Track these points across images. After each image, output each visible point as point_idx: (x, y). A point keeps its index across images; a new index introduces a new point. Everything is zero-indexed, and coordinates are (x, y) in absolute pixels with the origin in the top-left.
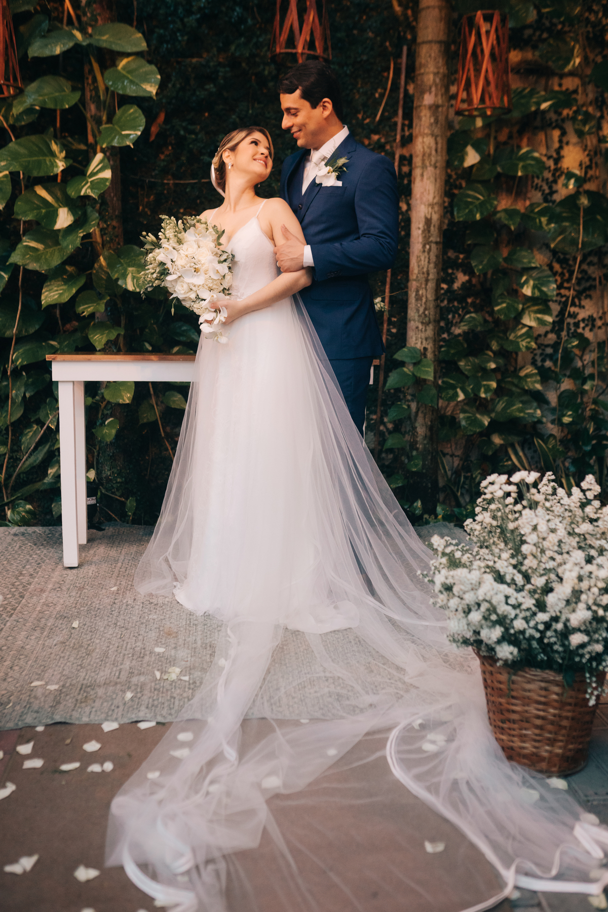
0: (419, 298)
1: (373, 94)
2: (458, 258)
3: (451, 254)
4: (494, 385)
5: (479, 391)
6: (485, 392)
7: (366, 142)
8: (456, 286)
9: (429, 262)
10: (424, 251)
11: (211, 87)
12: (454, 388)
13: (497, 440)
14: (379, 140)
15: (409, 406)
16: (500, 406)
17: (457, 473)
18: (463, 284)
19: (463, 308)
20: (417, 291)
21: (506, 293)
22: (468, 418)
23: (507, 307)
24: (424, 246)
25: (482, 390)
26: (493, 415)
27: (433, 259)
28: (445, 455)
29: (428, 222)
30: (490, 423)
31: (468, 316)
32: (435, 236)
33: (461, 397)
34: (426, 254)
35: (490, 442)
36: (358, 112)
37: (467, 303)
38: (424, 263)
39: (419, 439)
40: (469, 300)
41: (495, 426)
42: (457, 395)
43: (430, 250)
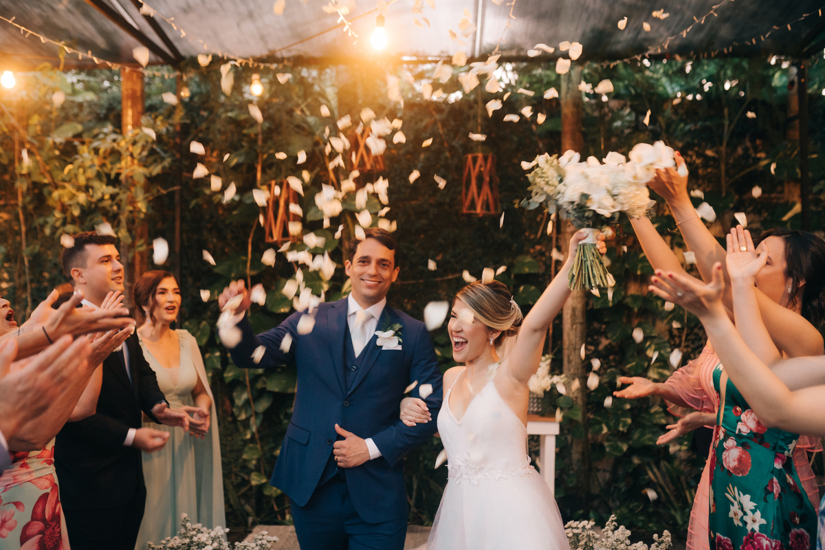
0: (569, 362)
1: (536, 219)
2: (601, 328)
3: (596, 325)
4: (629, 421)
5: (618, 425)
6: (623, 427)
7: (532, 251)
8: (601, 347)
9: (576, 337)
10: (572, 330)
11: (424, 221)
12: (600, 423)
13: (636, 461)
14: (541, 250)
15: (566, 438)
16: (636, 436)
17: (608, 484)
18: (606, 347)
19: (607, 363)
20: (569, 357)
21: (635, 354)
22: (611, 446)
23: (636, 365)
24: (572, 326)
25: (621, 425)
26: (631, 442)
27: (579, 334)
28: (598, 470)
29: (574, 310)
30: (628, 449)
31: (609, 371)
32: (580, 319)
33: (605, 430)
34: (574, 331)
35: (631, 462)
36: (525, 231)
37: (609, 360)
38: (572, 337)
39: (574, 462)
40: (611, 357)
41: (632, 451)
42: (601, 429)
43: (576, 329)
